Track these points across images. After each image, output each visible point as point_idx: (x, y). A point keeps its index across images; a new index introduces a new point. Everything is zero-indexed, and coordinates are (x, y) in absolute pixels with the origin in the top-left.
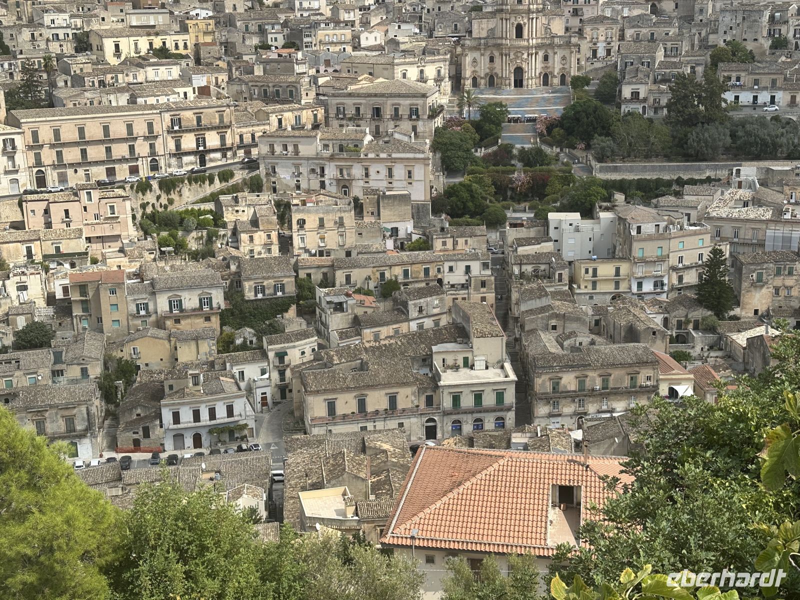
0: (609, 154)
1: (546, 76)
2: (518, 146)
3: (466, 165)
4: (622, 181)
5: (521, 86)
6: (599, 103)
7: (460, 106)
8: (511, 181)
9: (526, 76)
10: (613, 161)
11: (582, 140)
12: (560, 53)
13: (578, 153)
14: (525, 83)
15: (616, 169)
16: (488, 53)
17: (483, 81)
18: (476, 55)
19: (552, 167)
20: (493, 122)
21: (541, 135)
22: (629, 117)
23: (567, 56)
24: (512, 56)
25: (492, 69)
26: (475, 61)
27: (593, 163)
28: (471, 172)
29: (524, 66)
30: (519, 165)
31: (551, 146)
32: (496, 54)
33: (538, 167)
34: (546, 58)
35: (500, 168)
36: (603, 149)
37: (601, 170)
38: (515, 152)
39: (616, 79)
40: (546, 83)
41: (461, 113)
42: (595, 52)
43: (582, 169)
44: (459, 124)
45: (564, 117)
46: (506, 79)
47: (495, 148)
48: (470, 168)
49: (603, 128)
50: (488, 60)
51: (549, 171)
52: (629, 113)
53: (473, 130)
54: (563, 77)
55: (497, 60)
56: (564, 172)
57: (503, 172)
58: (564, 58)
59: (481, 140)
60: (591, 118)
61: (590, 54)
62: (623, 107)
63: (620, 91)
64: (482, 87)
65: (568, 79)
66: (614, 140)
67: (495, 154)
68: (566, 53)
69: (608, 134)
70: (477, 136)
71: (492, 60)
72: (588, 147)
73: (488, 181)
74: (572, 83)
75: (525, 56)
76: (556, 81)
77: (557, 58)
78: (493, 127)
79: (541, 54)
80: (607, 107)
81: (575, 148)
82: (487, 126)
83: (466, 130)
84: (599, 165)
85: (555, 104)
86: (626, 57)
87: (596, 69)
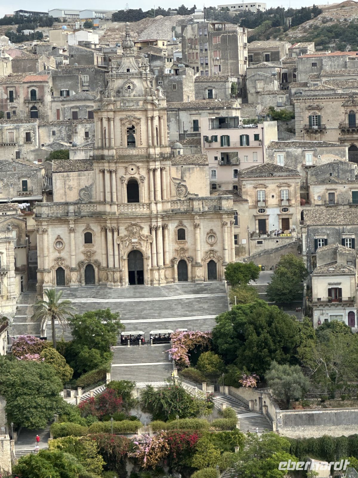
0: (298, 394)
1: (183, 265)
2: (141, 385)
3: (50, 422)
4: (323, 440)
5: (141, 281)
6: (275, 309)
7: (38, 318)
8: (132, 447)
9: (148, 265)
10: (305, 406)
11: (251, 371)
12: (205, 226)
13: (245, 394)
14: (147, 276)
15: (311, 420)
16: (81, 229)
17: (74, 276)
18: (61, 230)
19: (202, 420)
20: (96, 345)
21: (180, 365)
22: (328, 332)
23: (217, 230)
24: (123, 232)
25: (89, 254)
26: (59, 241)
27: (273, 410)
28: (62, 433)
29: (145, 248)
30: (145, 417)
31: (198, 382)
32: (96, 229)
33: (178, 421)
34: (181, 235)
35: (112, 423)
36: (287, 386)
37: (287, 421)
38: (136, 395)
39: (301, 268)
40: (183, 276)
41: (38, 330)
42: (262, 224)
43: (255, 422)
44: (37, 349)
45: (217, 334)
46: (114, 270)
47: (100, 389)
48: (58, 425)
49: (286, 350)
50: (81, 238)
51: (198, 427)
52: (328, 325)
53: (62, 359)
54: (212, 266)
55: (98, 238)
56: (223, 427)
57: (117, 431)
58: (211, 234)
59: (76, 375)
60: (265, 334)
61: (255, 227)
62: (316, 314)
63: (310, 288)
64: (74, 284)
65: (221, 270)
66: (305, 370)
67: (102, 400)
68: (214, 225)
69: (294, 361)
70: (69, 370)
71: (88, 239)
72: (262, 384)
73: (91, 447)
74: (228, 276)
75: (145, 231)
76: (201, 272)
77: (201, 234)
78: (95, 352)
79: (172, 227)
80: (290, 315)
81: (239, 386)
82: (85, 352)
83: (50, 360)
84: (282, 414)
85: (203, 311)
86: (315, 231)
87: (267, 252)
